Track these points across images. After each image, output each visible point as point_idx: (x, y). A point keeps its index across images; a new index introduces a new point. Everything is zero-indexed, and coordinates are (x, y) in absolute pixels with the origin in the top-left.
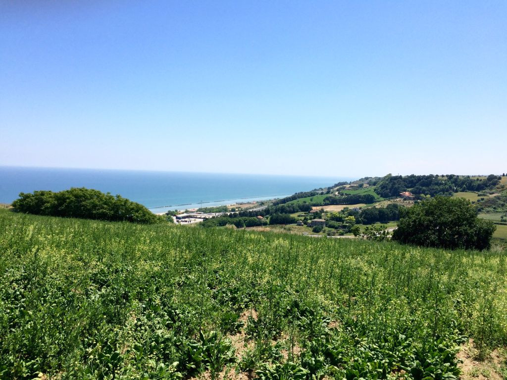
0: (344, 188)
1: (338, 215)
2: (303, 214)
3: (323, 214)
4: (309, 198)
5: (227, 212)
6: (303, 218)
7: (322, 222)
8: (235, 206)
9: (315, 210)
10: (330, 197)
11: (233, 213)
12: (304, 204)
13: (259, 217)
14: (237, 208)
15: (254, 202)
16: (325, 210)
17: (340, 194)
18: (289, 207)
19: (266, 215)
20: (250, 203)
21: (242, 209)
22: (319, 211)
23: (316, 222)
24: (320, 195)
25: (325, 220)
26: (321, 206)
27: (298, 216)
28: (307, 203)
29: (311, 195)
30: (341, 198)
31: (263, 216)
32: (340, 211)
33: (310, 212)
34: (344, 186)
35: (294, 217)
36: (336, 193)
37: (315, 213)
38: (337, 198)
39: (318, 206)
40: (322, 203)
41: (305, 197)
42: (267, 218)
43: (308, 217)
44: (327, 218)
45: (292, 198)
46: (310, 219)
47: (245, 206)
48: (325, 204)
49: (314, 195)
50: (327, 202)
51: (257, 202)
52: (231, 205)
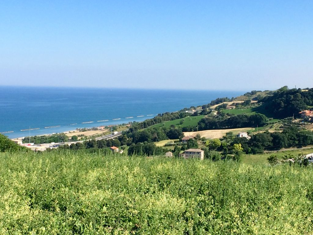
0: (224, 106)
1: (219, 143)
2: (173, 143)
3: (199, 142)
4: (178, 121)
5: (66, 141)
6: (172, 148)
7: (199, 153)
8: (77, 133)
9: (188, 137)
10: (207, 119)
11: (75, 143)
12: (172, 128)
13: (113, 148)
14: (79, 136)
15: (102, 128)
16: (202, 137)
17: (220, 115)
18: (153, 133)
19: (122, 145)
20: (96, 129)
21: (86, 137)
22: (195, 138)
23: (190, 153)
24: (192, 115)
25: (202, 149)
26: (195, 130)
27: (166, 146)
28: (176, 128)
29: (181, 116)
30: (221, 120)
31: (117, 146)
32: (222, 138)
33: (182, 139)
34: (225, 103)
35: (161, 147)
36: (215, 113)
37: (190, 140)
38: (217, 120)
39: (191, 131)
40: (197, 128)
41: (172, 119)
42: (123, 149)
43: (181, 147)
44: (205, 147)
45: (155, 121)
46: (183, 149)
47: (89, 134)
48: (201, 129)
49: (185, 116)
50: (203, 125)
51: (106, 128)
52: (70, 133)
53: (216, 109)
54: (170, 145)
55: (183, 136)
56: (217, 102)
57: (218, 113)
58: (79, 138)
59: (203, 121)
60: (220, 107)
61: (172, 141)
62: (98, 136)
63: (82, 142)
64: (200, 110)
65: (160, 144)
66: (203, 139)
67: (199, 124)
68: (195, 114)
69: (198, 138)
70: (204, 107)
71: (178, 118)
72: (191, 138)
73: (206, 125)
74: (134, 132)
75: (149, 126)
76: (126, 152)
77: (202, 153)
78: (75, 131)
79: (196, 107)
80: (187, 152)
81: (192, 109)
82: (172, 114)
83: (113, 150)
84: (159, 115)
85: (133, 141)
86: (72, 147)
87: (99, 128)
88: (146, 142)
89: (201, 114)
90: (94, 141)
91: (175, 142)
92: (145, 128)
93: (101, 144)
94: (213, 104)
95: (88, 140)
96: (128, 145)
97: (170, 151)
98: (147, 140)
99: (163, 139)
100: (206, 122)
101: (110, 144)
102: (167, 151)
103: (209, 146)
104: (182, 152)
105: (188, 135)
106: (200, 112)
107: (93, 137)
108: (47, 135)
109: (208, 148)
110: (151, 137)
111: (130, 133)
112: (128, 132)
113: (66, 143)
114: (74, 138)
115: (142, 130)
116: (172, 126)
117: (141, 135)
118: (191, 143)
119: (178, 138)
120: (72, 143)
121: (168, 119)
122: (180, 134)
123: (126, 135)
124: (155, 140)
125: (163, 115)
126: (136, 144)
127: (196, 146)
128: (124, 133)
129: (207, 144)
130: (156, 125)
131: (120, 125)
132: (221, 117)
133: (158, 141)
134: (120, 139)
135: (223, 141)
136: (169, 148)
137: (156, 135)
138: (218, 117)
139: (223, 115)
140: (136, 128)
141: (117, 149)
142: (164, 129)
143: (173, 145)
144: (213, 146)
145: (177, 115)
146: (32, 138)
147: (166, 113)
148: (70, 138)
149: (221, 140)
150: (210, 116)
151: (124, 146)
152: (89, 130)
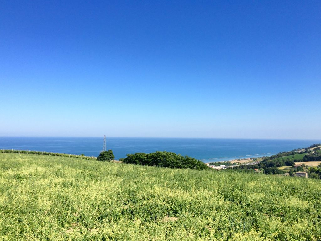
0: (319, 149)
1: (317, 169)
2: (289, 168)
3: (304, 168)
4: (291, 156)
5: (230, 165)
6: (289, 171)
7: (304, 174)
8: (236, 161)
9: (297, 165)
10: (308, 155)
11: (235, 166)
12: (288, 160)
13: (255, 169)
14: (237, 163)
15: (249, 159)
16: (306, 165)
17: (316, 153)
18: (277, 162)
19: (260, 168)
20: (246, 160)
21: (241, 163)
22: (301, 166)
23: (299, 174)
24: (299, 153)
25: (306, 172)
26: (301, 162)
27: (284, 169)
28: (290, 160)
29: (293, 153)
30: (317, 156)
31: (257, 169)
32: (318, 166)
33: (294, 166)
34: (319, 147)
35: (282, 170)
36: (313, 152)
37: (298, 167)
38: (314, 156)
39: (299, 161)
40: (303, 160)
41: (288, 155)
42: (261, 170)
43: (293, 170)
44: (308, 171)
45: (277, 156)
46: (295, 171)
47: (243, 162)
48: (305, 161)
49: (295, 154)
50: (306, 159)
51: (251, 159)
52: (232, 161)
53: (313, 150)
54: (287, 169)
55: (294, 164)
56: (314, 146)
57: (315, 152)
58: (237, 164)
59: (306, 156)
60: (316, 149)
61: (288, 167)
62: (247, 163)
63: (238, 166)
64: (304, 150)
65: (281, 168)
66: (307, 167)
67: (303, 158)
68: (301, 153)
69: (303, 165)
70: (306, 149)
71: (291, 155)
72: (299, 165)
73: (308, 158)
74: (266, 162)
75: (275, 158)
76: (262, 172)
77: (307, 174)
78: (235, 160)
79: (301, 149)
80: (297, 173)
81: (299, 150)
82: (287, 152)
83: (255, 170)
84: (280, 153)
85: (266, 166)
86: (233, 168)
87: (247, 159)
88: (273, 167)
89: (305, 152)
90: (245, 165)
91: (290, 167)
92: (272, 159)
93: (248, 167)
94: (311, 147)
95: (242, 165)
96: (263, 168)
97: (287, 172)
98: (274, 166)
99: (283, 166)
100: (308, 157)
101: (253, 167)
102: (286, 172)
103: (310, 170)
104: (294, 173)
105: (297, 164)
106: (304, 151)
107: (244, 163)
108: (221, 162)
109: (310, 171)
110: (276, 164)
111: (264, 162)
112: (263, 162)
113: (230, 166)
114: (234, 164)
115: (270, 161)
116: (288, 159)
117: (270, 163)
118: (299, 168)
119: (291, 165)
120: (234, 166)
121: (285, 155)
122: (292, 163)
123: (262, 163)
124: (278, 166)
125: (282, 153)
126: (267, 168)
127: (303, 170)
128: (261, 162)
129: (309, 169)
130: (278, 158)
131: (258, 158)
132: (317, 154)
133: (280, 167)
134: (259, 165)
135: (319, 168)
136: (286, 171)
137: (279, 164)
138: (315, 155)
139: (318, 153)
140: (267, 160)
141: (257, 170)
142: (283, 160)
143: (289, 169)
144: (313, 170)
145: (290, 153)
146: (214, 163)
147: (284, 152)
148: (233, 164)
149: (318, 167)
150: (310, 154)
151: (262, 169)
152: (242, 160)
